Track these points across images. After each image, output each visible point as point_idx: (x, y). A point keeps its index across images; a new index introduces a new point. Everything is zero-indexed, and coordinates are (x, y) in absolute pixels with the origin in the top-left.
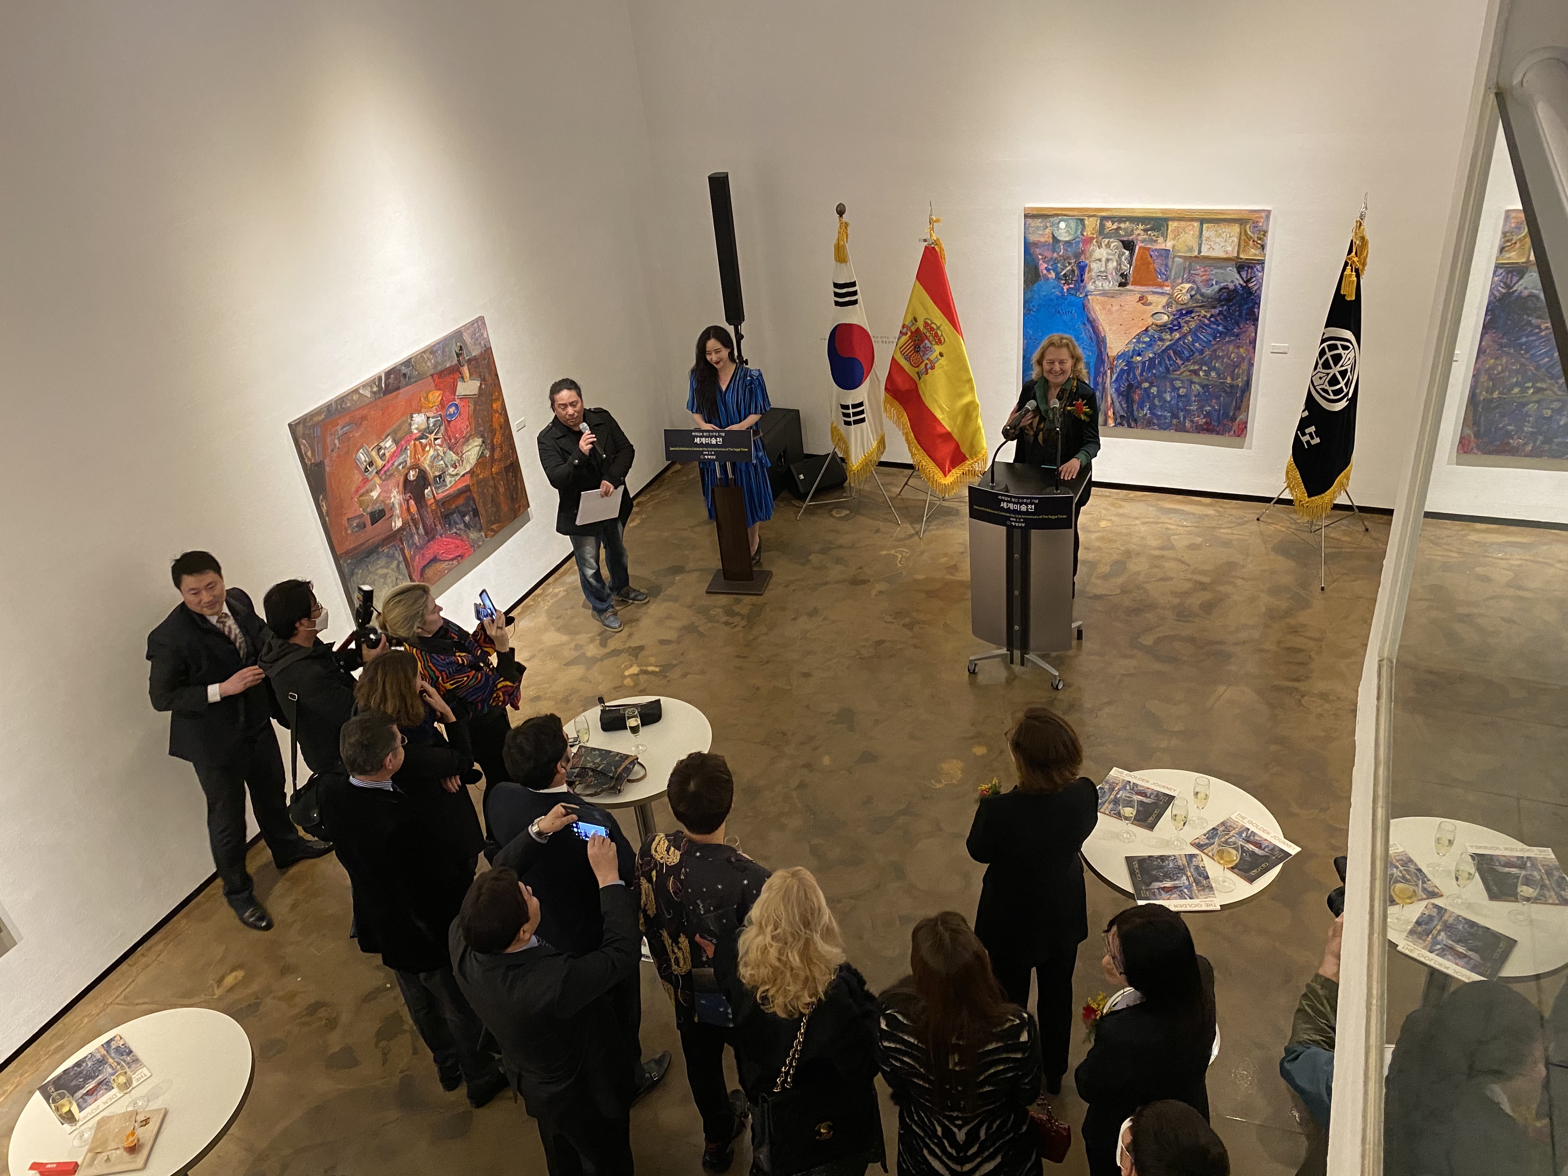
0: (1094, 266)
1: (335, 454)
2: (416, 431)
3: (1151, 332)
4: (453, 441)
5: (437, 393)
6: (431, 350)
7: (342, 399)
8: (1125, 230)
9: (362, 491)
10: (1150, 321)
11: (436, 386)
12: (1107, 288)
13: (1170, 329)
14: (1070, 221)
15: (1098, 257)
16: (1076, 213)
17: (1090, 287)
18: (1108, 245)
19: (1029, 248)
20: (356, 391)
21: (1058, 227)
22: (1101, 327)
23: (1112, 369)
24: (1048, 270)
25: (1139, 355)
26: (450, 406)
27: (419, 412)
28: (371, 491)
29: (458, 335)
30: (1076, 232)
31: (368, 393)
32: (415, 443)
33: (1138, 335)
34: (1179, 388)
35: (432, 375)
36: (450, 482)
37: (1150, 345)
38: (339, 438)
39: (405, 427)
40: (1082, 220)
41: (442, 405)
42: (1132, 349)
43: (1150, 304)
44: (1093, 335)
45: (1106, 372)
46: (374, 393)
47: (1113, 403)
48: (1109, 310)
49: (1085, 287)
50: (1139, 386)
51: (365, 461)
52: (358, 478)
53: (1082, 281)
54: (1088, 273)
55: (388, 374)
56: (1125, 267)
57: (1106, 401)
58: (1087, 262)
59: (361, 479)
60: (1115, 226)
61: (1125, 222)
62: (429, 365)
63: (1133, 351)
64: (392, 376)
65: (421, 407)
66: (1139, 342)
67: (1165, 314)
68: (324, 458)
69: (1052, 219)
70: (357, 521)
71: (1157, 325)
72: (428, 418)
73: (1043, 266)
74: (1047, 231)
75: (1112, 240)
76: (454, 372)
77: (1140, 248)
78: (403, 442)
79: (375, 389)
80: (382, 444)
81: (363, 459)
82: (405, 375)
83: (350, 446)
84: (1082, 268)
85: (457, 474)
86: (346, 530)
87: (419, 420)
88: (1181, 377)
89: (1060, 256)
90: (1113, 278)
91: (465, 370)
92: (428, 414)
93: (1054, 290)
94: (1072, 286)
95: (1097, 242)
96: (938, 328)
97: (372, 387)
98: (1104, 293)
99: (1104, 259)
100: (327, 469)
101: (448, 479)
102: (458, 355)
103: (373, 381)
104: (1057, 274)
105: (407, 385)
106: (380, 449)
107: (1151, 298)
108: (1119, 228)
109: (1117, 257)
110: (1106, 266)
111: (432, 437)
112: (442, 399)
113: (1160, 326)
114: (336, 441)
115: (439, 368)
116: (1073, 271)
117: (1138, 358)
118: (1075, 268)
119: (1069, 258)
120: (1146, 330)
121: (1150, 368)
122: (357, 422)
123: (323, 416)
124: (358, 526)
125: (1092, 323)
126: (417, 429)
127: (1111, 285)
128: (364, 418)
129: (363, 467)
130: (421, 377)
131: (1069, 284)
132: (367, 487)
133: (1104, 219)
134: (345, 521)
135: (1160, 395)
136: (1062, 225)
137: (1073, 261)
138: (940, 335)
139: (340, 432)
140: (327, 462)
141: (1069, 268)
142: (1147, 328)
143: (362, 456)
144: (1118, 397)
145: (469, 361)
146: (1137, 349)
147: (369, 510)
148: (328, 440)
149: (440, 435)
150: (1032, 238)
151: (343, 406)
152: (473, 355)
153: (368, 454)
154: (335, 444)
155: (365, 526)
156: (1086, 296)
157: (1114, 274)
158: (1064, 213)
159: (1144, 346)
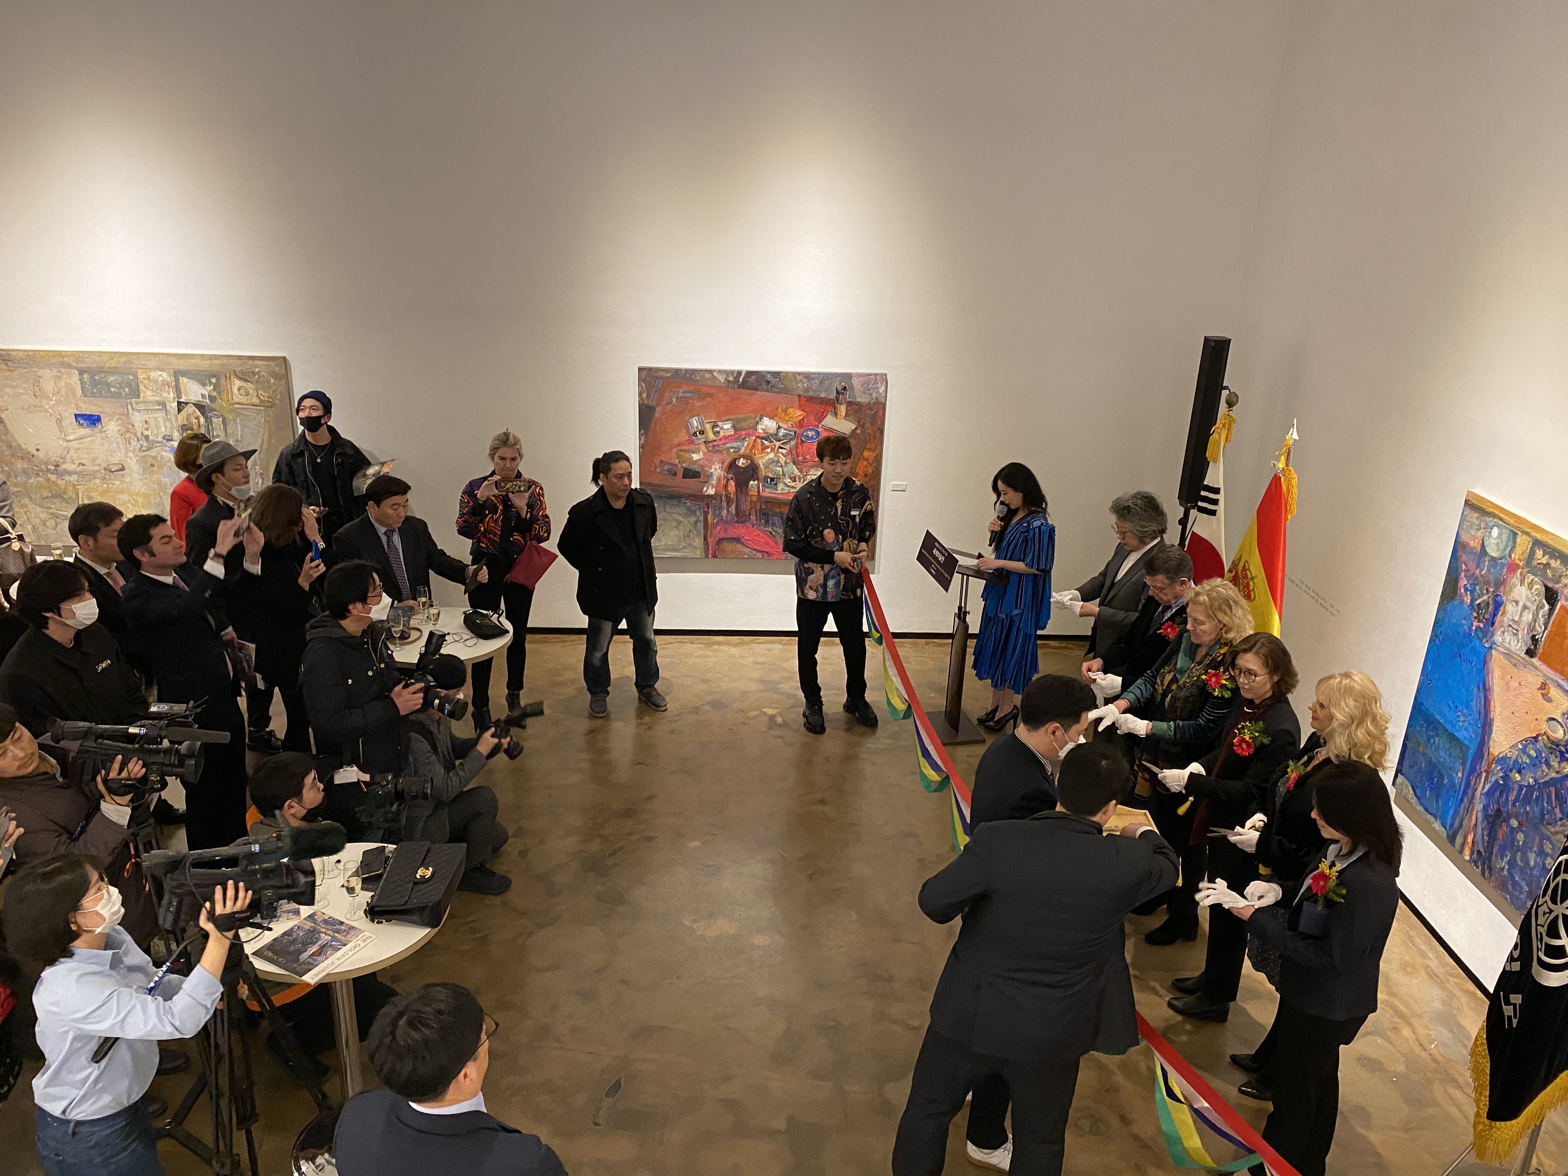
0: (1510, 608)
1: (669, 407)
2: (761, 431)
3: (1540, 745)
4: (800, 458)
5: (799, 413)
6: (808, 376)
7: (693, 372)
9: (684, 448)
10: (1544, 727)
11: (800, 406)
12: (1513, 649)
13: (1561, 753)
14: (1504, 531)
15: (1516, 598)
16: (1512, 521)
17: (1498, 638)
18: (1531, 585)
19: (1459, 546)
21: (1490, 532)
23: (1487, 772)
24: (1466, 590)
25: (1519, 772)
26: (811, 430)
27: (771, 418)
29: (848, 376)
30: (1505, 549)
31: (722, 378)
32: (755, 440)
33: (1526, 740)
35: (799, 396)
36: (782, 489)
37: (1535, 763)
38: (677, 398)
39: (751, 422)
40: (1515, 534)
41: (801, 424)
42: (1514, 757)
43: (1549, 700)
44: (1483, 711)
45: (1480, 775)
46: (729, 381)
47: (1476, 825)
48: (1507, 684)
49: (1493, 635)
51: (697, 428)
53: (1493, 624)
54: (1502, 615)
55: (749, 374)
56: (1540, 628)
57: (1471, 817)
58: (1504, 598)
59: (687, 438)
60: (1544, 561)
63: (1514, 761)
64: (754, 377)
65: (776, 415)
66: (1524, 751)
67: (1562, 726)
69: (1488, 519)
70: (670, 467)
71: (1548, 738)
72: (779, 427)
73: (1463, 582)
74: (1479, 534)
75: (1536, 579)
76: (830, 405)
77: (1562, 606)
78: (743, 433)
79: (731, 379)
80: (720, 424)
81: (695, 424)
82: (768, 382)
83: (684, 410)
84: (1498, 605)
86: (656, 467)
87: (768, 424)
89: (1482, 576)
90: (1523, 638)
91: (843, 409)
92: (780, 424)
93: (1464, 622)
95: (1521, 574)
96: (1252, 578)
97: (727, 375)
100: (657, 415)
101: (780, 486)
103: (732, 372)
106: (717, 426)
111: (778, 444)
112: (803, 419)
114: (674, 400)
116: (1488, 604)
117: (1517, 775)
119: (1487, 583)
120: (1536, 738)
121: (1527, 800)
122: (702, 396)
123: (669, 375)
125: (1486, 690)
128: (711, 396)
129: (692, 431)
131: (1479, 622)
132: (691, 447)
133: (1537, 543)
134: (657, 461)
136: (1495, 532)
137: (1491, 590)
138: (1251, 588)
141: (1485, 597)
142: (1538, 735)
143: (695, 422)
144: (1483, 821)
145: (849, 404)
146: (1520, 761)
147: (684, 465)
149: (787, 447)
150: (1464, 538)
153: (702, 423)
155: (675, 475)
156: (1491, 648)
157: (1526, 631)
158: (1502, 515)
159: (1528, 761)
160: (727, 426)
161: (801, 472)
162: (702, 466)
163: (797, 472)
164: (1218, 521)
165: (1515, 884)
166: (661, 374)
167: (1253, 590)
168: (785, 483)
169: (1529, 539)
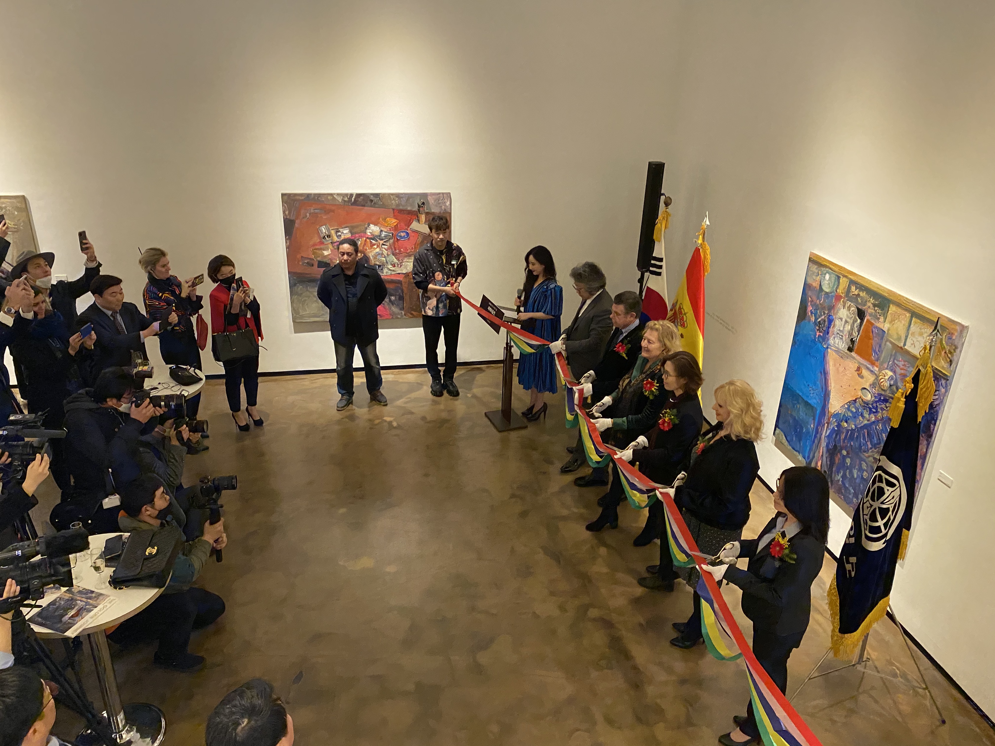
0: (837, 322)
1: (305, 220)
2: (369, 234)
3: (857, 404)
4: (397, 251)
5: (394, 221)
6: (398, 196)
7: (320, 195)
8: (862, 298)
9: (317, 247)
10: (860, 393)
11: (394, 216)
12: (840, 348)
13: (870, 409)
14: (833, 275)
15: (841, 316)
16: (836, 269)
17: (831, 341)
18: (849, 308)
19: (807, 287)
20: (331, 195)
21: (824, 277)
22: (829, 381)
23: (828, 423)
24: (812, 313)
25: (846, 422)
26: (403, 232)
27: (375, 224)
28: (324, 250)
29: (425, 195)
30: (833, 287)
31: (340, 199)
32: (366, 240)
33: (849, 402)
34: (864, 470)
35: (393, 209)
36: (387, 273)
37: (855, 416)
38: (310, 214)
39: (363, 228)
40: (839, 277)
41: (396, 228)
42: (843, 413)
43: (862, 377)
44: (824, 387)
45: (824, 424)
46: (345, 201)
47: (822, 455)
48: (838, 369)
49: (828, 340)
50: (840, 451)
51: (325, 233)
52: (316, 240)
53: (828, 333)
54: (833, 328)
55: (359, 195)
56: (855, 334)
57: (819, 452)
58: (834, 317)
59: (318, 240)
60: (856, 293)
61: (863, 291)
62: (394, 203)
63: (843, 416)
64: (362, 198)
65: (379, 223)
66: (848, 409)
67: (870, 392)
68: (297, 218)
69: (823, 269)
70: (308, 261)
71: (862, 400)
72: (381, 231)
73: (810, 308)
74: (818, 277)
75: (852, 304)
76: (414, 215)
77: (867, 320)
78: (357, 235)
79: (346, 199)
80: (341, 230)
81: (324, 231)
82: (372, 201)
83: (315, 221)
84: (831, 321)
85: (394, 271)
86: (299, 261)
87: (374, 229)
88: (867, 460)
89: (820, 304)
90: (846, 340)
91: (423, 217)
92: (382, 229)
93: (811, 333)
94: (822, 335)
95: (843, 301)
96: (685, 314)
97: (343, 197)
98: (838, 351)
99: (844, 320)
100: (296, 225)
101: (385, 270)
102: (419, 206)
103: (346, 195)
104: (816, 319)
105: (371, 206)
106: (339, 231)
107: (865, 372)
108: (859, 295)
109: (852, 321)
110: (844, 327)
111: (381, 242)
112: (397, 225)
113: (865, 403)
114: (308, 214)
115: (401, 208)
116: (825, 321)
117: (845, 424)
118: (826, 320)
119: (824, 308)
120: (855, 401)
121: (851, 438)
122: (328, 211)
123: (303, 198)
124: (307, 263)
125: (825, 373)
126: (370, 233)
127: (843, 345)
128: (333, 211)
129: (322, 236)
130: (384, 206)
131: (820, 332)
132: (322, 246)
133: (852, 282)
134: (299, 256)
135: (851, 468)
136: (827, 277)
137: (826, 312)
138: (685, 320)
139: (312, 211)
140: (297, 222)
141: (823, 317)
142: (856, 399)
143: (323, 229)
144: (827, 453)
145: (427, 214)
146: (846, 415)
147: (319, 259)
148: (302, 212)
149: (388, 244)
150: (810, 281)
151: (319, 198)
152: (433, 211)
153: (328, 230)
154: (306, 216)
155: (313, 265)
156: (827, 348)
157: (847, 336)
158: (831, 266)
159: (851, 415)
160: (346, 231)
161: (398, 260)
162: (330, 259)
163: (395, 260)
164: (663, 279)
165: (846, 489)
166: (297, 197)
167: (686, 321)
168: (388, 269)
169: (847, 280)
